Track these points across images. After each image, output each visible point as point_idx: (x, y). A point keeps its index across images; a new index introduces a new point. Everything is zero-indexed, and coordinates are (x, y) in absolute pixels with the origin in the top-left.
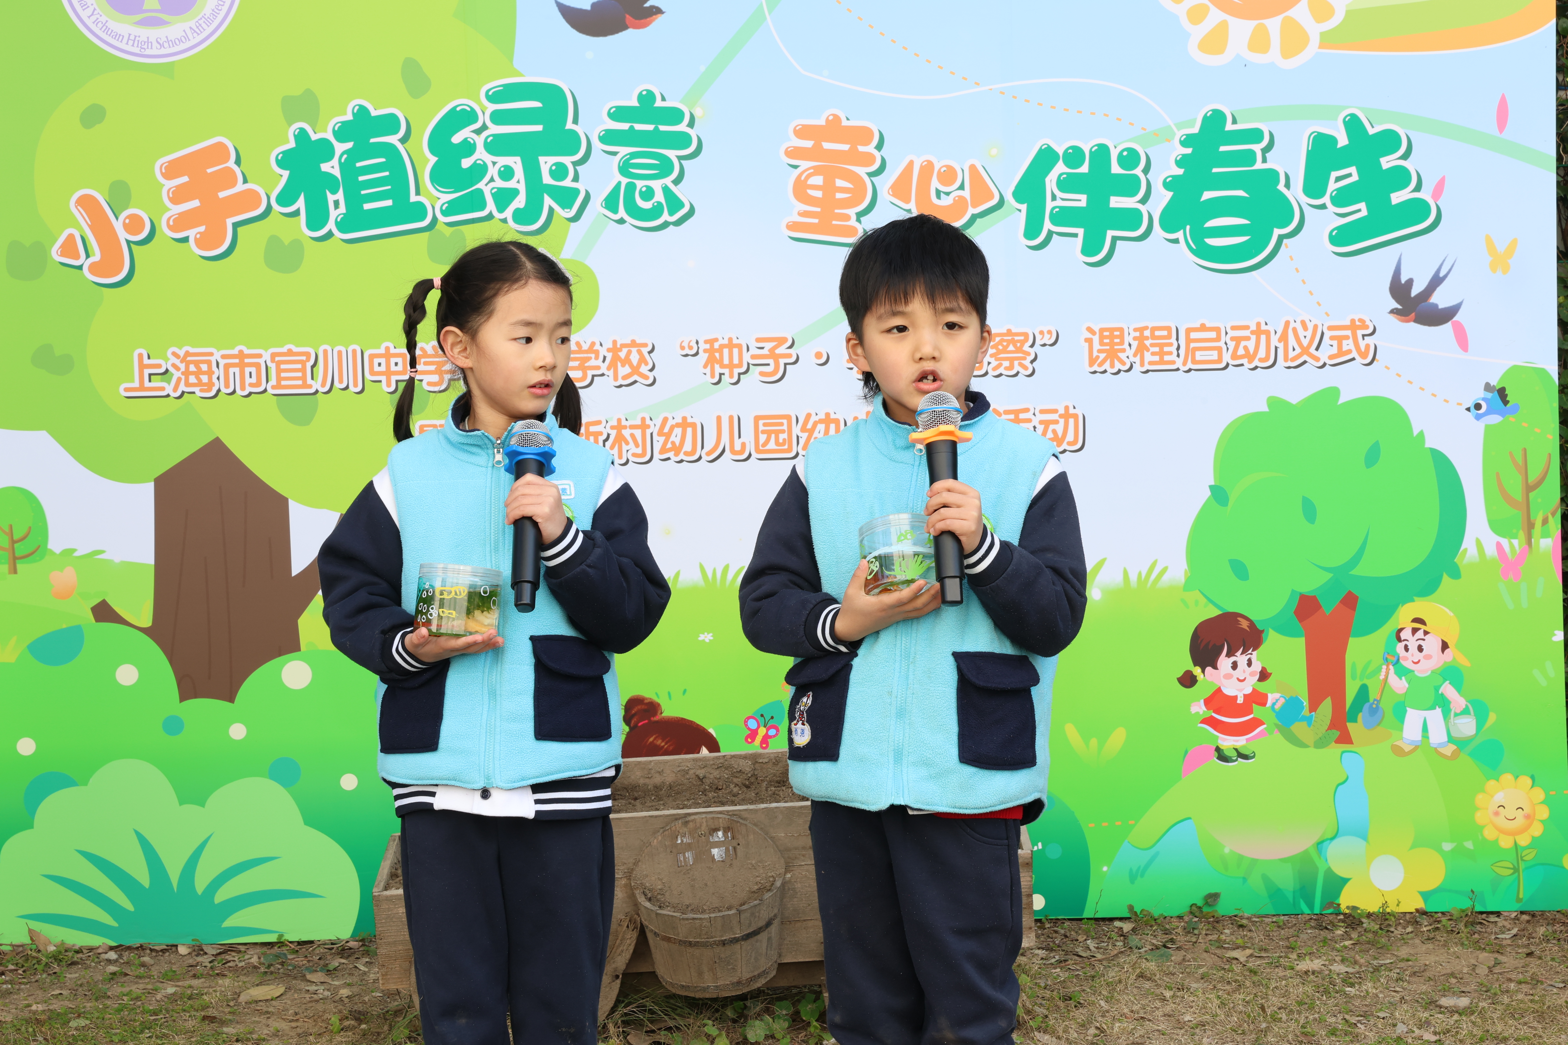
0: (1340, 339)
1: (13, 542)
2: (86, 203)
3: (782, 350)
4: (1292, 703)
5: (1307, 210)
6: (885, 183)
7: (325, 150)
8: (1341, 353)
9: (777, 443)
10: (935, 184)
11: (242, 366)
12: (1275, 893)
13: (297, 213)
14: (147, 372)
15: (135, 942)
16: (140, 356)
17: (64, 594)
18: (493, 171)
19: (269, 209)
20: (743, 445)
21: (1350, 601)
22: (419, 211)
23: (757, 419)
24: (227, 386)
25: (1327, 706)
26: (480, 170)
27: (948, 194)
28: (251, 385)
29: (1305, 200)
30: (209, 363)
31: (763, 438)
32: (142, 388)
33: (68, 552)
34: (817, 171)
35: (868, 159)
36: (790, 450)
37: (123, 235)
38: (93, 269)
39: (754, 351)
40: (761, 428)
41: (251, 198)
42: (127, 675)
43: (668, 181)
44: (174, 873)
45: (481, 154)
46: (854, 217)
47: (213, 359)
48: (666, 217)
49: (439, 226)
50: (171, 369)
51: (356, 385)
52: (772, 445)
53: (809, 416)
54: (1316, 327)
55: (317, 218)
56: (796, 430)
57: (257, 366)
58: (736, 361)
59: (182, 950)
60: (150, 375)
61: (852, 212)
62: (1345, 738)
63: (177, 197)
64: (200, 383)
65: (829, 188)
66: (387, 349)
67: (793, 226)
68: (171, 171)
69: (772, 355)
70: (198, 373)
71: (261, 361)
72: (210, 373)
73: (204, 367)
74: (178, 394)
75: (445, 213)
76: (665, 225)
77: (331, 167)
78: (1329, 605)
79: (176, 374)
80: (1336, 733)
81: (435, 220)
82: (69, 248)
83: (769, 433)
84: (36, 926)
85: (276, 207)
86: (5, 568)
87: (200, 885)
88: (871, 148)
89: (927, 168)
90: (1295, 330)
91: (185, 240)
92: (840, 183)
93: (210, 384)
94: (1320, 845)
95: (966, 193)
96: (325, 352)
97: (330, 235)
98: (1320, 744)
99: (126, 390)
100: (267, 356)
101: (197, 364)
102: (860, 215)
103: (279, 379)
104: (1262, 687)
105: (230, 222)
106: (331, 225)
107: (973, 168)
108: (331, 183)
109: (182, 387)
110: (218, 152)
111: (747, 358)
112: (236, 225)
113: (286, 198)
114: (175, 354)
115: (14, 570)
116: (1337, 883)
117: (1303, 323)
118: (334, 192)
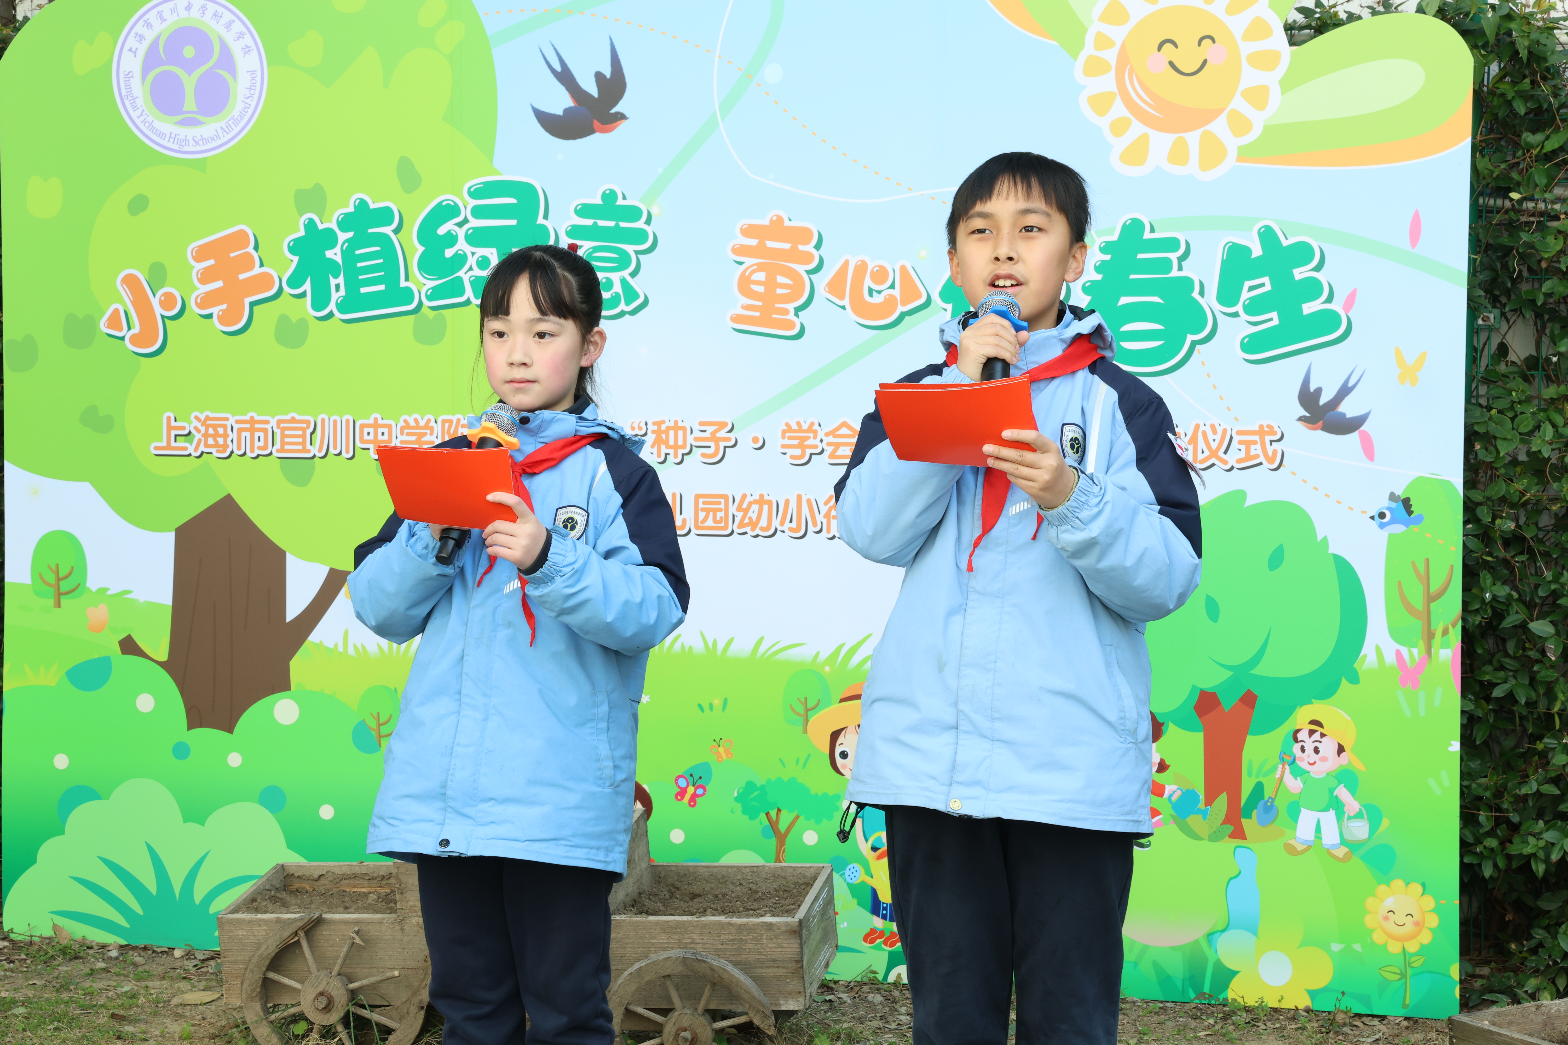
0: (1248, 444)
1: (59, 579)
2: (130, 281)
3: (722, 434)
4: (1188, 795)
5: (1221, 318)
6: (822, 280)
7: (329, 239)
8: (1248, 457)
9: (715, 521)
10: (868, 282)
11: (252, 430)
12: (1165, 979)
13: (303, 295)
14: (173, 433)
15: (141, 943)
16: (169, 418)
17: (97, 628)
18: (472, 261)
19: (280, 290)
20: (684, 521)
21: (1249, 699)
22: (407, 296)
23: (697, 497)
24: (239, 448)
25: (1222, 801)
26: (460, 260)
27: (879, 292)
28: (259, 448)
29: (1218, 307)
30: (225, 427)
31: (702, 515)
32: (169, 447)
33: (103, 591)
34: (760, 268)
35: (806, 258)
36: (725, 527)
37: (158, 311)
38: (134, 340)
39: (697, 434)
40: (701, 506)
41: (265, 280)
42: (145, 703)
43: (626, 273)
44: (177, 884)
45: (462, 245)
46: (792, 312)
47: (228, 424)
48: (622, 307)
49: (425, 310)
50: (193, 431)
51: (347, 452)
52: (710, 522)
53: (744, 496)
54: (1225, 431)
55: (320, 301)
56: (732, 509)
57: (265, 431)
58: (680, 442)
59: (178, 953)
60: (176, 436)
61: (791, 307)
62: (1239, 834)
63: (206, 277)
64: (216, 445)
65: (770, 283)
66: (376, 419)
67: (736, 319)
68: (200, 254)
69: (714, 438)
70: (216, 435)
71: (269, 427)
72: (225, 436)
73: (221, 431)
74: (198, 454)
75: (429, 298)
76: (622, 314)
77: (334, 254)
78: (1228, 702)
79: (197, 436)
80: (1230, 828)
81: (420, 304)
82: (114, 321)
83: (707, 511)
84: (61, 921)
85: (287, 289)
86: (51, 602)
87: (198, 896)
88: (810, 248)
89: (862, 267)
90: (1204, 434)
91: (210, 316)
92: (781, 279)
93: (225, 446)
94: (1210, 936)
95: (896, 292)
96: (323, 420)
97: (331, 315)
98: (1214, 837)
99: (156, 448)
100: (273, 423)
101: (215, 427)
102: (798, 310)
103: (283, 443)
104: (1160, 778)
105: (247, 301)
106: (332, 306)
107: (903, 269)
108: (333, 268)
109: (202, 448)
110: (239, 239)
111: (690, 440)
112: (252, 304)
113: (295, 282)
114: (197, 418)
115: (58, 605)
116: (1225, 976)
117: (1213, 427)
118: (336, 277)
